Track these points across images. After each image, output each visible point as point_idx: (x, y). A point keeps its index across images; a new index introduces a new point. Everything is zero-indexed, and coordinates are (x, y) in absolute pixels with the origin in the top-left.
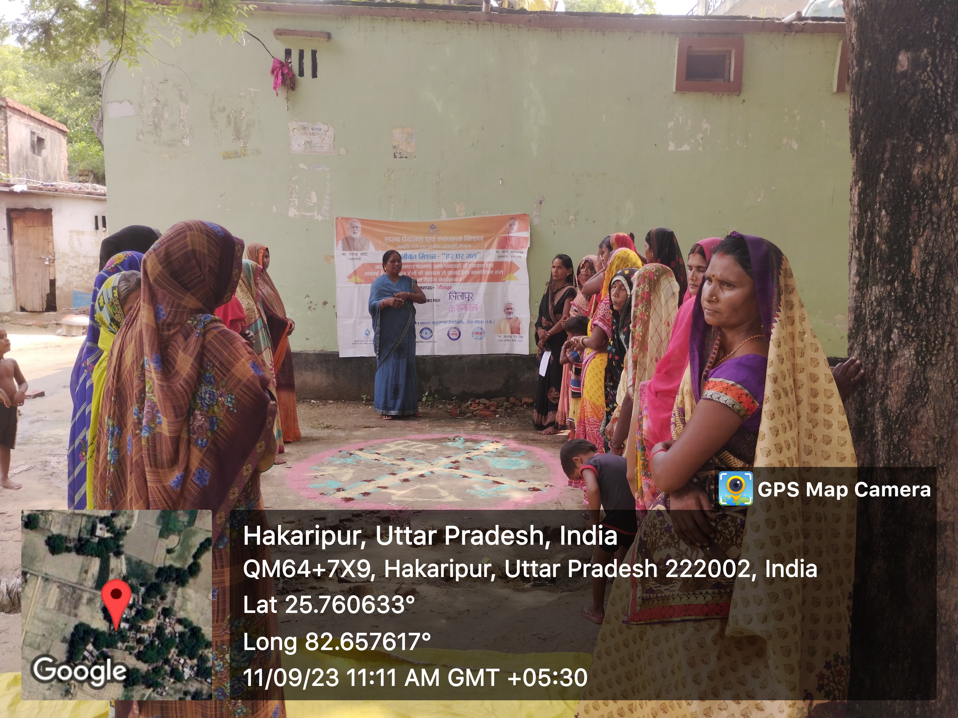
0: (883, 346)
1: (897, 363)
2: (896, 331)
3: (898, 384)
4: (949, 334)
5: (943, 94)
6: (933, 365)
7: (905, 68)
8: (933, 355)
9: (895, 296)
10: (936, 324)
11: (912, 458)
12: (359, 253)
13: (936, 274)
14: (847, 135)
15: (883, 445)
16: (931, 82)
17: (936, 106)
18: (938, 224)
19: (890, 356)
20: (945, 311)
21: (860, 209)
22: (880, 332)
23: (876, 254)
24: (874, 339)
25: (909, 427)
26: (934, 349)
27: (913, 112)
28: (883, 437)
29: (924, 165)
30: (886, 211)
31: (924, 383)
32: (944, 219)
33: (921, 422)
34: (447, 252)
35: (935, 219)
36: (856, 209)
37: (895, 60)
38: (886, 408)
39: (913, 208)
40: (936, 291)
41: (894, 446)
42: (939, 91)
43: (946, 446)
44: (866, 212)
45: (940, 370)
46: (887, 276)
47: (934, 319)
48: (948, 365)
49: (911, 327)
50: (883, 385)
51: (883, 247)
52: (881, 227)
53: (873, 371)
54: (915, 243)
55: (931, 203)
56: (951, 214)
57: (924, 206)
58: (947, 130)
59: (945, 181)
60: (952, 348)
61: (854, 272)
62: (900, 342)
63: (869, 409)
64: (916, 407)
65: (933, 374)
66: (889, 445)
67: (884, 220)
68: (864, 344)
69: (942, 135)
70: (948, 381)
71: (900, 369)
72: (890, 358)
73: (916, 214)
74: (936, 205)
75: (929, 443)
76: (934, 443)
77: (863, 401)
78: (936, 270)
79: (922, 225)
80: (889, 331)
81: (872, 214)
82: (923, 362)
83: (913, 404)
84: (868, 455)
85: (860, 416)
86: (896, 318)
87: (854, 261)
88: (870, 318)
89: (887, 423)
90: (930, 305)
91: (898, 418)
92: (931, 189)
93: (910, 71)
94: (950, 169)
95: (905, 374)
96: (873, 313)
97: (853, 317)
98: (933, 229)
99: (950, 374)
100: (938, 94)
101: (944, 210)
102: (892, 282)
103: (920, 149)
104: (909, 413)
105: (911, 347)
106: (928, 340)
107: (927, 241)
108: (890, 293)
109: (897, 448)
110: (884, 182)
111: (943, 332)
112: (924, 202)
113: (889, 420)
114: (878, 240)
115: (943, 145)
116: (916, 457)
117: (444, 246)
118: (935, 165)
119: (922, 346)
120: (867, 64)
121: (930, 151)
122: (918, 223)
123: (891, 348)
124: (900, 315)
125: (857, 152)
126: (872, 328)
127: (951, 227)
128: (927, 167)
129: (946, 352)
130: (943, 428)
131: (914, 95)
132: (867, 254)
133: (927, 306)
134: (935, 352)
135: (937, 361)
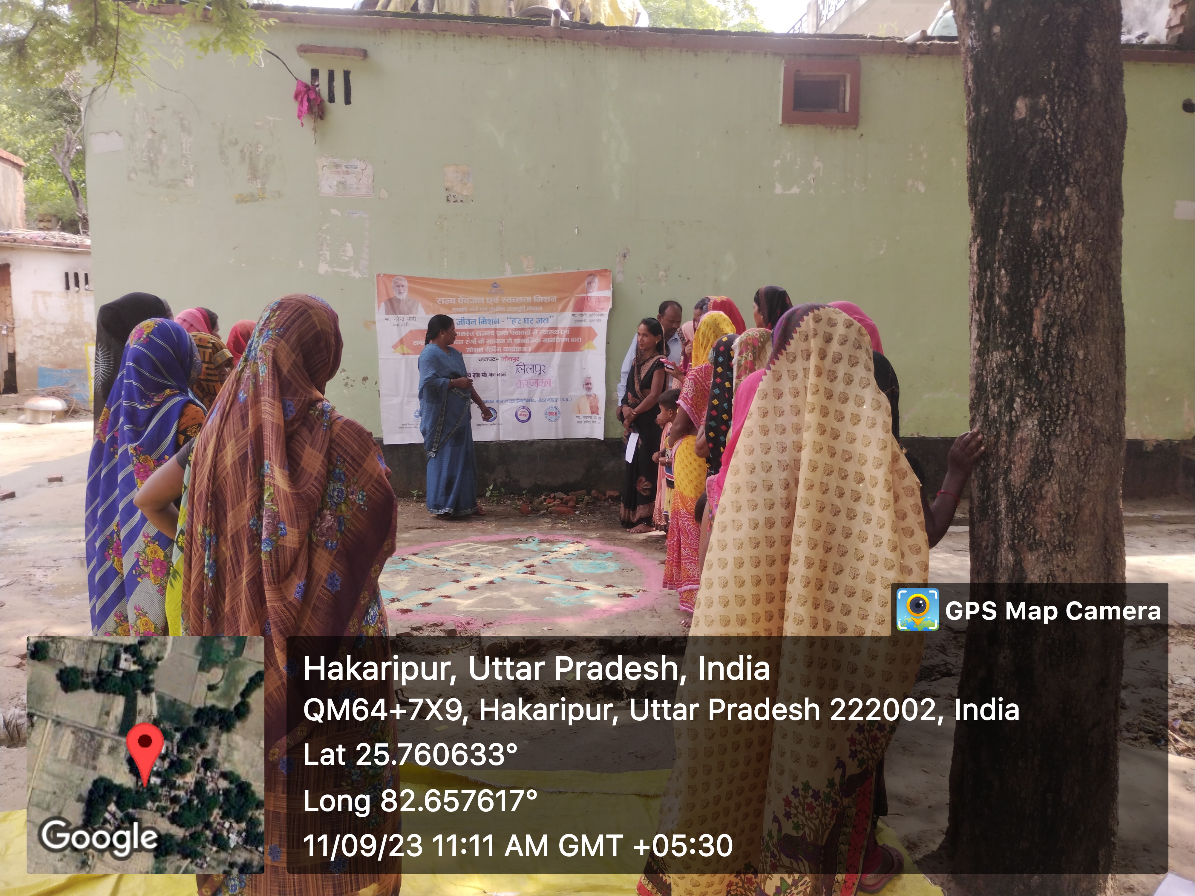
0: (1005, 416)
1: (1019, 435)
2: (1018, 400)
3: (1021, 457)
4: (1074, 402)
5: (1063, 143)
6: (1057, 436)
7: (1023, 115)
8: (1057, 425)
9: (1017, 362)
10: (1060, 392)
11: (1037, 537)
12: (406, 317)
13: (1058, 337)
14: (965, 186)
15: (1007, 523)
16: (1050, 131)
17: (1056, 157)
18: (1060, 284)
19: (1013, 427)
20: (1069, 378)
21: (979, 268)
22: (1002, 402)
23: (996, 317)
24: (996, 409)
25: (1033, 503)
26: (1058, 418)
27: (1032, 163)
28: (1007, 516)
29: (1044, 220)
30: (1006, 270)
31: (1048, 455)
32: (1066, 278)
33: (1045, 498)
34: (513, 316)
35: (1056, 279)
36: (975, 268)
37: (1013, 106)
38: (1009, 484)
39: (1034, 267)
40: (1059, 357)
41: (1019, 524)
42: (1059, 141)
43: (1072, 523)
44: (985, 271)
45: (1065, 441)
46: (1008, 341)
47: (1058, 386)
48: (1072, 436)
49: (1033, 396)
50: (1006, 459)
51: (1004, 309)
52: (1001, 287)
53: (996, 444)
54: (1037, 304)
55: (1053, 261)
56: (1073, 273)
57: (1045, 264)
58: (1068, 184)
59: (1066, 237)
60: (1077, 417)
61: (974, 336)
62: (1023, 412)
63: (992, 486)
64: (1040, 482)
65: (1058, 446)
66: (1013, 523)
67: (1004, 280)
68: (986, 415)
69: (1063, 189)
70: (1074, 453)
71: (1022, 441)
72: (1012, 429)
73: (1037, 273)
74: (1057, 263)
75: (1054, 520)
76: (1059, 520)
77: (986, 477)
78: (1059, 334)
79: (1043, 285)
80: (1011, 401)
81: (992, 273)
82: (1047, 433)
83: (1037, 479)
84: (992, 535)
85: (983, 494)
86: (1018, 386)
87: (974, 325)
88: (991, 387)
89: (1010, 499)
90: (1053, 371)
91: (1021, 495)
92: (1052, 246)
93: (1028, 119)
94: (1072, 225)
95: (1028, 446)
96: (994, 381)
97: (974, 385)
98: (1055, 289)
99: (1076, 445)
100: (1057, 144)
101: (1067, 269)
102: (1013, 347)
103: (1039, 203)
104: (1033, 488)
105: (1035, 417)
106: (1051, 409)
107: (1048, 303)
108: (1011, 359)
109: (1022, 527)
110: (1004, 239)
111: (1067, 400)
112: (1044, 261)
113: (1013, 497)
114: (997, 301)
115: (1064, 198)
116: (1041, 536)
117: (510, 309)
118: (1056, 220)
119: (1045, 415)
120: (984, 110)
121: (1050, 205)
122: (1038, 283)
123: (1014, 419)
124: (1022, 382)
125: (975, 206)
126: (993, 397)
127: (1074, 287)
128: (1048, 222)
129: (1070, 421)
130: (1069, 504)
131: (1033, 144)
132: (987, 317)
133: (1049, 373)
134: (1059, 422)
135: (1061, 431)
